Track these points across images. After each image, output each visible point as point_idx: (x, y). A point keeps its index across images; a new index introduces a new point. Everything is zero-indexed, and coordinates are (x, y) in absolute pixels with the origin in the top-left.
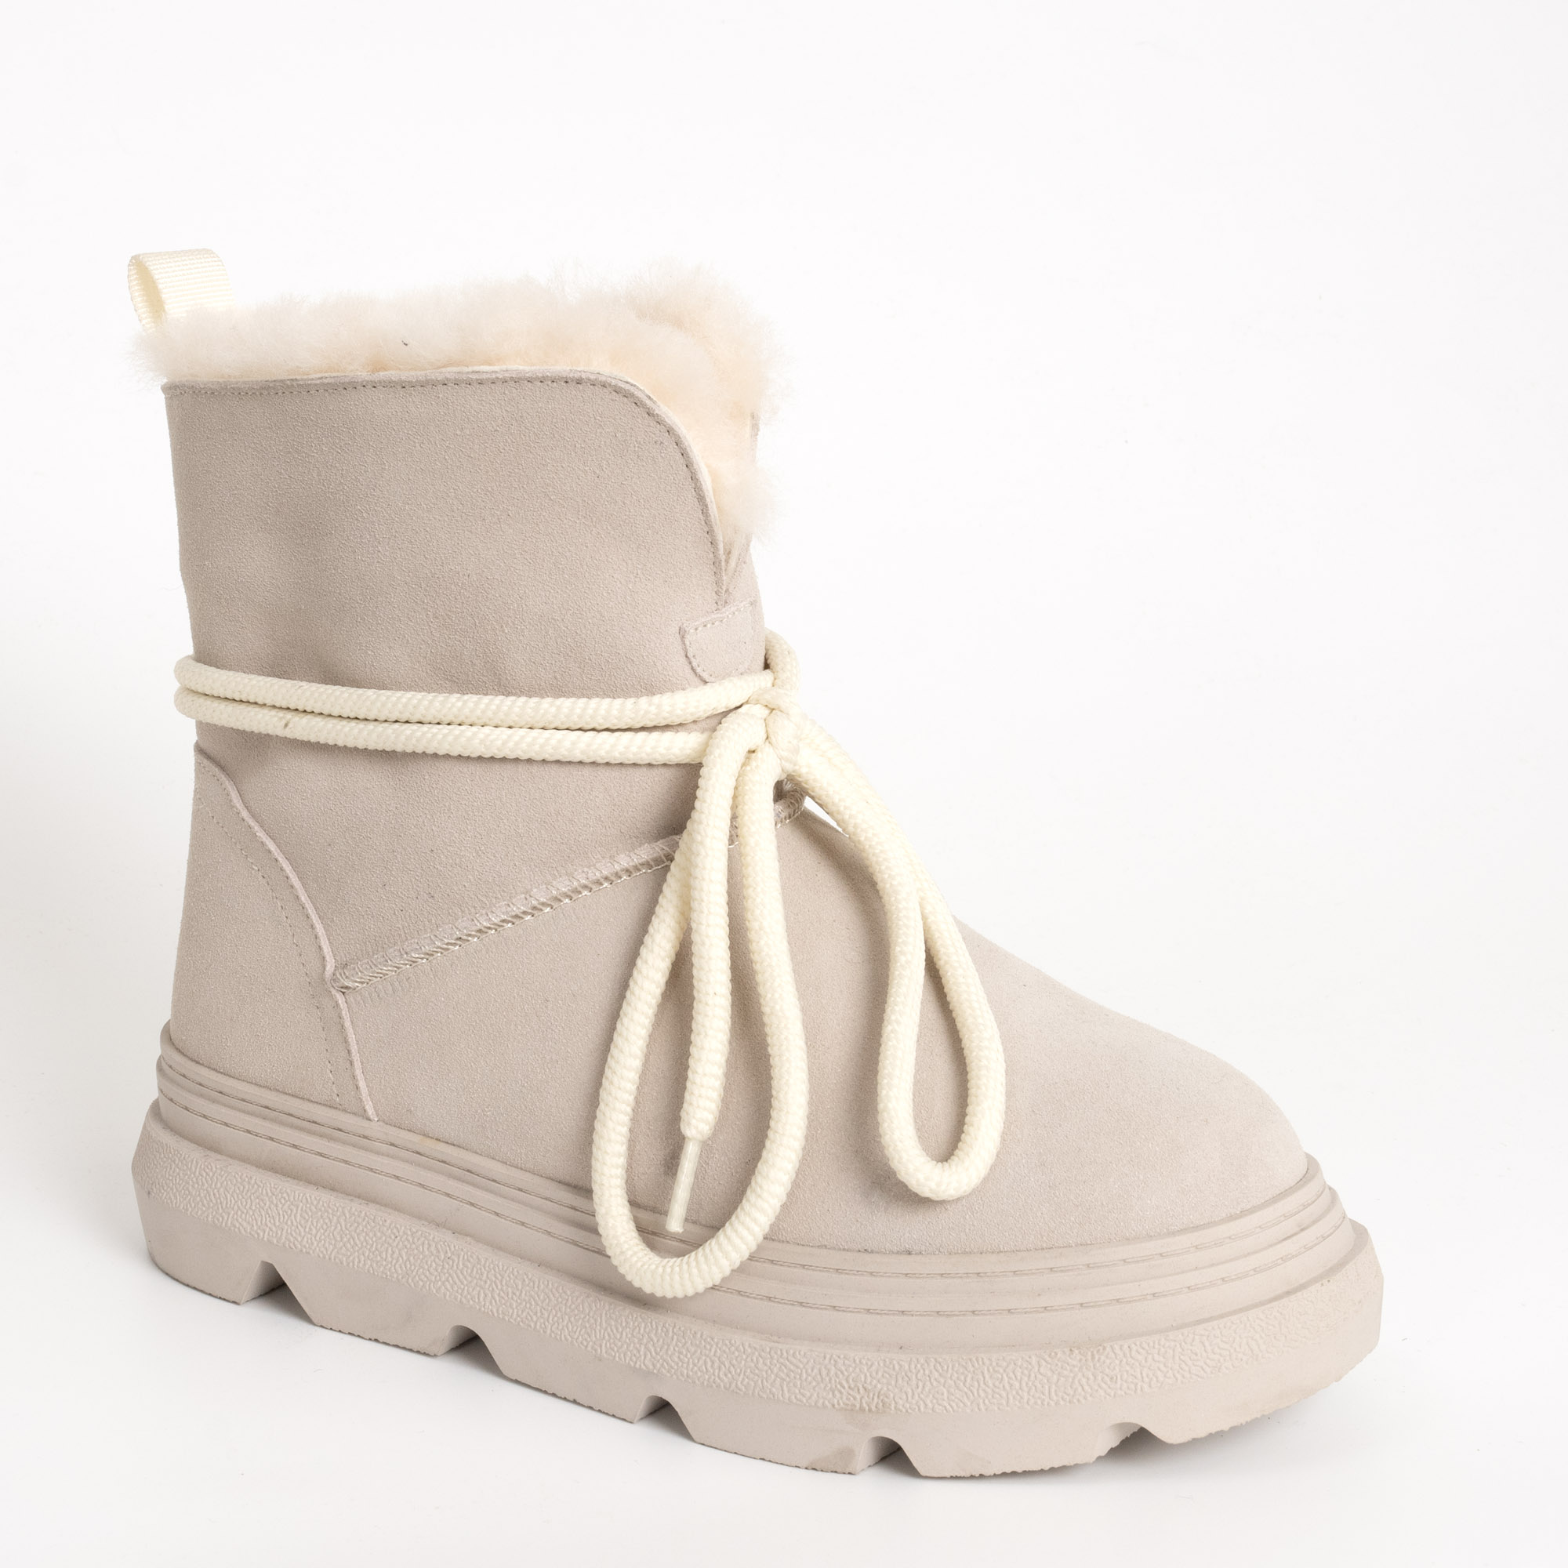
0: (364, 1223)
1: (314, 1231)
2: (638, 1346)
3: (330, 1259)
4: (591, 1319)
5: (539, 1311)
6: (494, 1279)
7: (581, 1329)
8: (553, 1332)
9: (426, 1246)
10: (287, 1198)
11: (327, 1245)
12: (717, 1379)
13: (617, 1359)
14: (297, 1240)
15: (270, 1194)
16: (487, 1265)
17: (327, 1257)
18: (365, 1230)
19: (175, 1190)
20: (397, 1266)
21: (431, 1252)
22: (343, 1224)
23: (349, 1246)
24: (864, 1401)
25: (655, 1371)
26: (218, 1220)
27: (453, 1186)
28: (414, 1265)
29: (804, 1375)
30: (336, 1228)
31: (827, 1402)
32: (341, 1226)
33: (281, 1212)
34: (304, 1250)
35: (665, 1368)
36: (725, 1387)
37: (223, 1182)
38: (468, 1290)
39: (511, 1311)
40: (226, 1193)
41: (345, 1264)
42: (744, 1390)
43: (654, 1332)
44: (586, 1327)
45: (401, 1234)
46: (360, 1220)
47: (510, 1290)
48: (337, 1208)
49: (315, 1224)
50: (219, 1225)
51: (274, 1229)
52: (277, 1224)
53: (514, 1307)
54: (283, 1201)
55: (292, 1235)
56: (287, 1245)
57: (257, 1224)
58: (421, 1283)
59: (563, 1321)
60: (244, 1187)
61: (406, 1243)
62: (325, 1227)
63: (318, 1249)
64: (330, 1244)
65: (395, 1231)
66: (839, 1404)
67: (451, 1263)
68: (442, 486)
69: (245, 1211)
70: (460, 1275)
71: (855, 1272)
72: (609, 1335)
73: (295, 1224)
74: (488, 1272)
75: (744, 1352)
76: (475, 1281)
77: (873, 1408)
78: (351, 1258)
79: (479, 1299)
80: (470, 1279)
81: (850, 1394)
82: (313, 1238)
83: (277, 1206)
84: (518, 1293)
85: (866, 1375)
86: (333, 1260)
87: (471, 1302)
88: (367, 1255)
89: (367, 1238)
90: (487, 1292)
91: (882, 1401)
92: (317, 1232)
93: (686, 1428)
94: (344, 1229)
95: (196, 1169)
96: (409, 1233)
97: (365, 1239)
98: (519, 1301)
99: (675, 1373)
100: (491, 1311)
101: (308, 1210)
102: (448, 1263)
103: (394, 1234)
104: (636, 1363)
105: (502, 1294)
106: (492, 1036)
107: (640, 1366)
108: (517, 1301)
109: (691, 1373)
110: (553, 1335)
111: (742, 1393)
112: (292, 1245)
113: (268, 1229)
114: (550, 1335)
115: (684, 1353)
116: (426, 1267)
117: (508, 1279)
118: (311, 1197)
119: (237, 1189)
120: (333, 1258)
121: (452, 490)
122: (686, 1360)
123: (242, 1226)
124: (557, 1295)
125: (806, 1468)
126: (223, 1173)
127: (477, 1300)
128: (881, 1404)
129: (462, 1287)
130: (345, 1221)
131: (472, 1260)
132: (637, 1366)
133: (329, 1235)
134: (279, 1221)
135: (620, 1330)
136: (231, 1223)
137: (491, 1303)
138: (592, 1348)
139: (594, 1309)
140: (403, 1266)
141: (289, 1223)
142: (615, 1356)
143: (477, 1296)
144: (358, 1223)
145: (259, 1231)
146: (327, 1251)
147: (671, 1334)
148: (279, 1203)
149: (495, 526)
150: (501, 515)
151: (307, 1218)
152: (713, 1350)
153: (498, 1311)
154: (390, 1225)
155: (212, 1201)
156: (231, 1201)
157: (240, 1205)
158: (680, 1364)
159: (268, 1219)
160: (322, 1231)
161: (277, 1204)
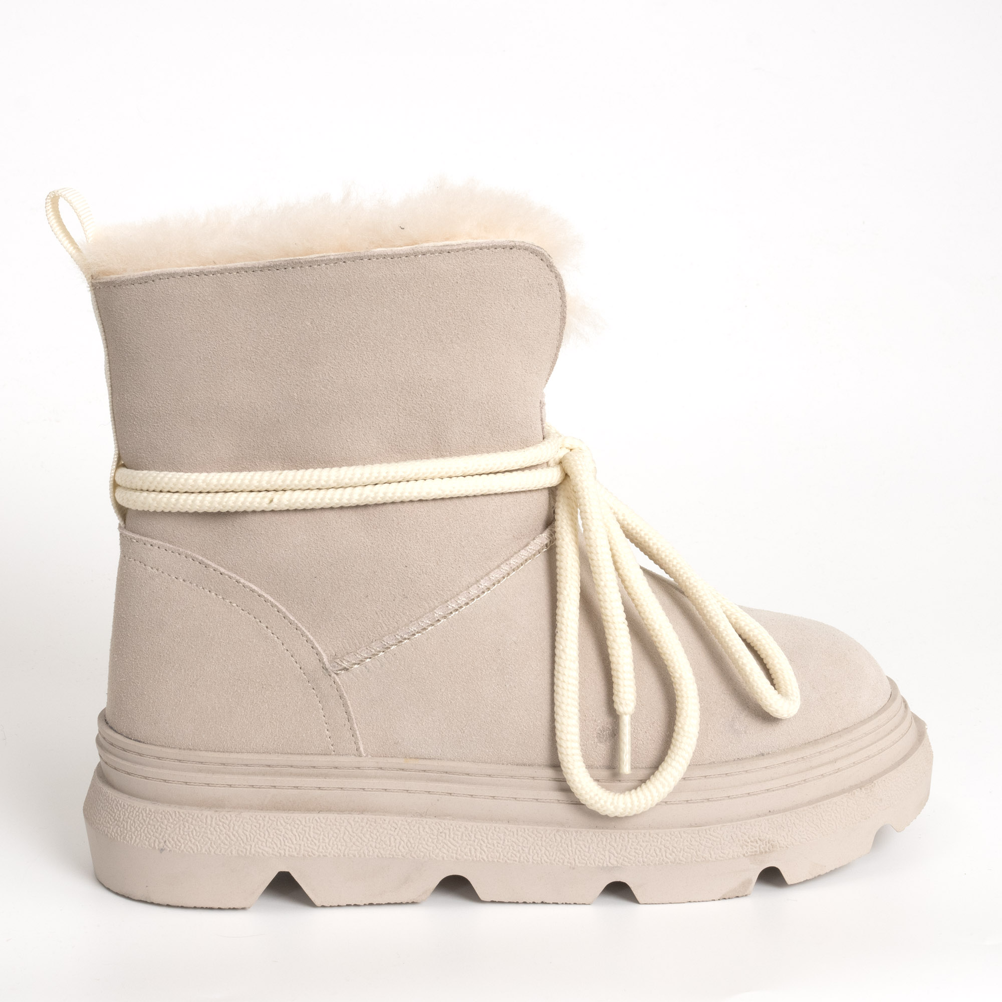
0: (367, 826)
1: (327, 840)
2: (603, 853)
3: (344, 856)
4: (563, 844)
5: (521, 850)
6: (480, 838)
7: (556, 853)
8: (535, 860)
9: (421, 829)
10: (300, 823)
11: (339, 847)
12: (665, 858)
13: (589, 865)
14: (314, 850)
15: (284, 824)
16: (474, 829)
17: (342, 855)
18: (369, 830)
19: (193, 840)
20: (400, 847)
21: (427, 832)
22: (350, 830)
23: (358, 843)
24: (761, 847)
25: (619, 865)
26: (242, 851)
27: (431, 786)
28: (414, 843)
29: (723, 842)
30: (345, 834)
31: (739, 854)
32: (349, 832)
33: (297, 834)
34: (321, 855)
35: (626, 861)
36: (671, 862)
37: (240, 825)
38: (461, 849)
39: (498, 855)
40: (245, 831)
41: (357, 856)
42: (685, 861)
43: (614, 841)
44: (560, 851)
45: (399, 825)
46: (363, 824)
47: (495, 842)
48: (343, 821)
49: (327, 835)
50: (243, 855)
51: (293, 846)
52: (295, 842)
53: (500, 851)
54: (296, 826)
55: (309, 847)
56: (306, 855)
57: (277, 846)
58: (422, 854)
59: (541, 851)
60: (260, 824)
61: (405, 831)
62: (335, 835)
63: (332, 852)
64: (342, 845)
65: (394, 825)
66: (747, 853)
67: (444, 835)
68: (415, 321)
69: (265, 840)
70: (452, 841)
71: (738, 773)
72: (580, 851)
73: (310, 839)
74: (475, 834)
75: (681, 837)
76: (466, 843)
77: (767, 850)
78: (362, 851)
79: (471, 853)
80: (460, 842)
81: (752, 846)
82: (327, 845)
83: (292, 830)
84: (502, 842)
85: (759, 831)
86: (347, 856)
87: (465, 857)
88: (374, 846)
89: (372, 835)
90: (476, 847)
91: (771, 844)
92: (330, 840)
93: (635, 897)
94: (351, 833)
95: (212, 821)
96: (406, 824)
97: (371, 836)
98: (503, 847)
99: (634, 863)
100: (482, 858)
101: (319, 828)
102: (441, 836)
103: (394, 827)
104: (603, 863)
105: (489, 845)
106: (465, 680)
107: (607, 864)
108: (502, 848)
109: (645, 860)
110: (535, 862)
111: (684, 863)
112: (310, 854)
113: (288, 848)
114: (533, 863)
115: (639, 848)
116: (424, 843)
117: (492, 835)
118: (319, 818)
119: (254, 827)
120: (346, 854)
121: (422, 324)
122: (641, 852)
123: (265, 851)
124: (533, 836)
125: (719, 900)
126: (238, 819)
127: (469, 854)
128: (771, 847)
129: (456, 848)
130: (351, 827)
131: (460, 830)
132: (605, 865)
133: (340, 840)
134: (296, 840)
135: (588, 846)
136: (255, 851)
137: (481, 853)
138: (568, 862)
139: (565, 837)
140: (405, 846)
141: (305, 839)
142: (586, 864)
143: (469, 852)
144: (362, 826)
145: (280, 851)
146: (341, 851)
147: (627, 839)
148: (293, 828)
149: (449, 345)
150: (453, 337)
151: (319, 833)
152: (659, 841)
153: (487, 857)
154: (389, 822)
155: (232, 840)
156: (250, 836)
157: (259, 837)
158: (637, 856)
159: (286, 841)
160: (334, 839)
161: (291, 829)
